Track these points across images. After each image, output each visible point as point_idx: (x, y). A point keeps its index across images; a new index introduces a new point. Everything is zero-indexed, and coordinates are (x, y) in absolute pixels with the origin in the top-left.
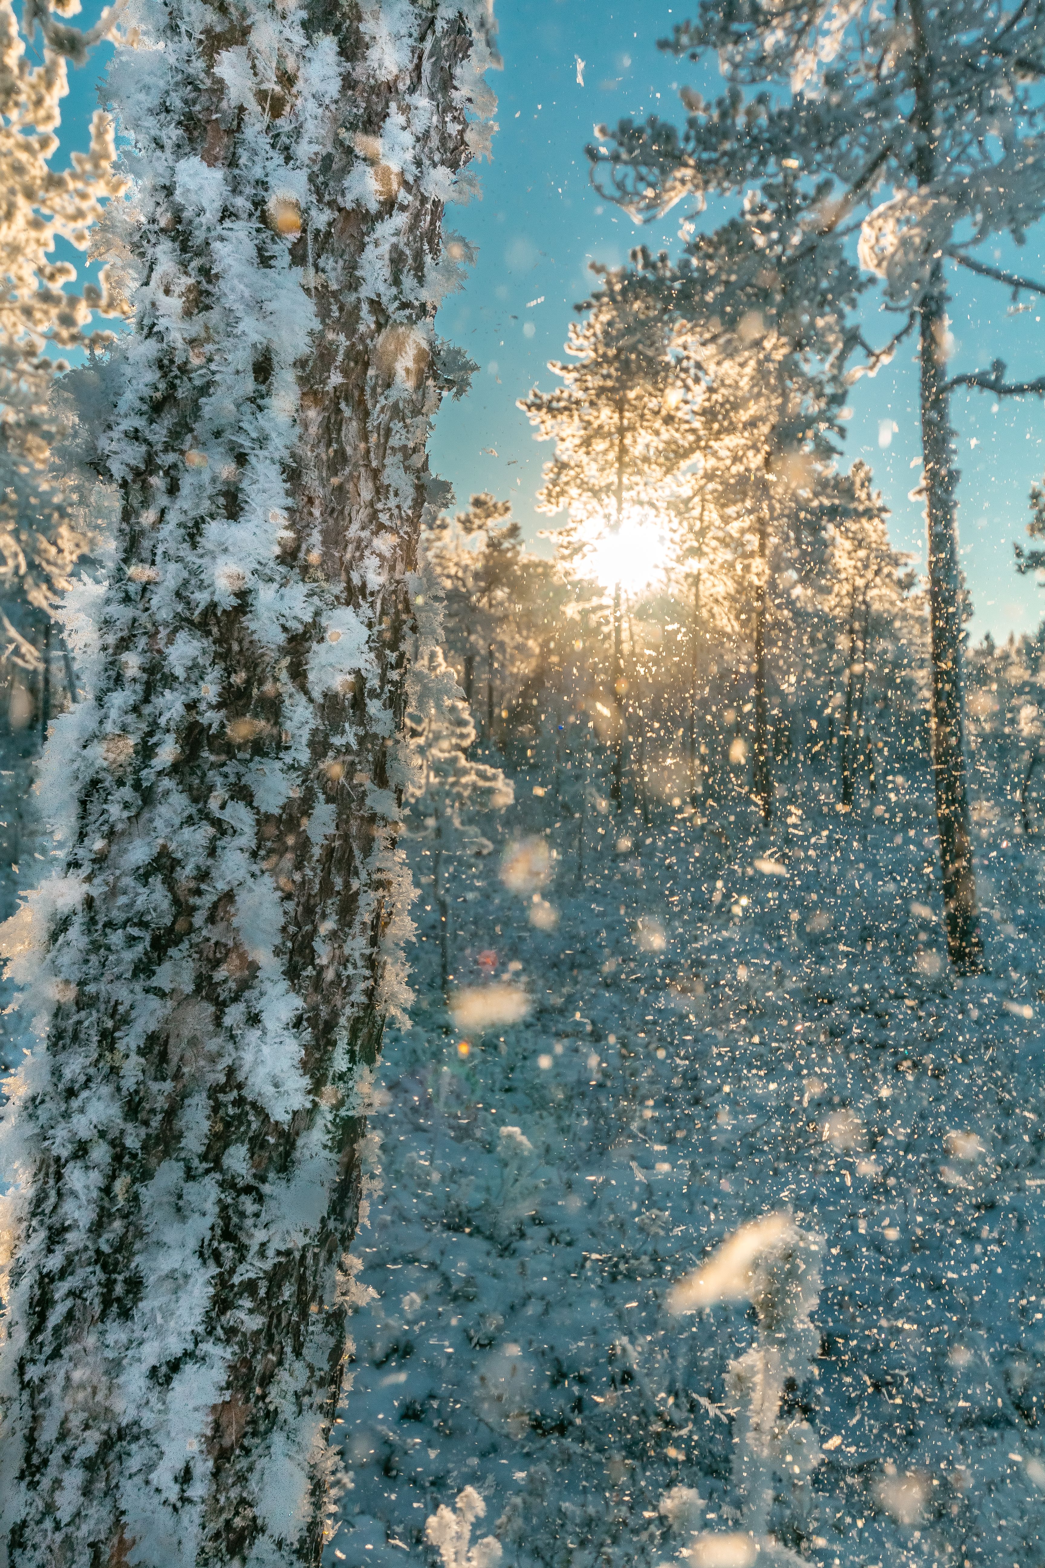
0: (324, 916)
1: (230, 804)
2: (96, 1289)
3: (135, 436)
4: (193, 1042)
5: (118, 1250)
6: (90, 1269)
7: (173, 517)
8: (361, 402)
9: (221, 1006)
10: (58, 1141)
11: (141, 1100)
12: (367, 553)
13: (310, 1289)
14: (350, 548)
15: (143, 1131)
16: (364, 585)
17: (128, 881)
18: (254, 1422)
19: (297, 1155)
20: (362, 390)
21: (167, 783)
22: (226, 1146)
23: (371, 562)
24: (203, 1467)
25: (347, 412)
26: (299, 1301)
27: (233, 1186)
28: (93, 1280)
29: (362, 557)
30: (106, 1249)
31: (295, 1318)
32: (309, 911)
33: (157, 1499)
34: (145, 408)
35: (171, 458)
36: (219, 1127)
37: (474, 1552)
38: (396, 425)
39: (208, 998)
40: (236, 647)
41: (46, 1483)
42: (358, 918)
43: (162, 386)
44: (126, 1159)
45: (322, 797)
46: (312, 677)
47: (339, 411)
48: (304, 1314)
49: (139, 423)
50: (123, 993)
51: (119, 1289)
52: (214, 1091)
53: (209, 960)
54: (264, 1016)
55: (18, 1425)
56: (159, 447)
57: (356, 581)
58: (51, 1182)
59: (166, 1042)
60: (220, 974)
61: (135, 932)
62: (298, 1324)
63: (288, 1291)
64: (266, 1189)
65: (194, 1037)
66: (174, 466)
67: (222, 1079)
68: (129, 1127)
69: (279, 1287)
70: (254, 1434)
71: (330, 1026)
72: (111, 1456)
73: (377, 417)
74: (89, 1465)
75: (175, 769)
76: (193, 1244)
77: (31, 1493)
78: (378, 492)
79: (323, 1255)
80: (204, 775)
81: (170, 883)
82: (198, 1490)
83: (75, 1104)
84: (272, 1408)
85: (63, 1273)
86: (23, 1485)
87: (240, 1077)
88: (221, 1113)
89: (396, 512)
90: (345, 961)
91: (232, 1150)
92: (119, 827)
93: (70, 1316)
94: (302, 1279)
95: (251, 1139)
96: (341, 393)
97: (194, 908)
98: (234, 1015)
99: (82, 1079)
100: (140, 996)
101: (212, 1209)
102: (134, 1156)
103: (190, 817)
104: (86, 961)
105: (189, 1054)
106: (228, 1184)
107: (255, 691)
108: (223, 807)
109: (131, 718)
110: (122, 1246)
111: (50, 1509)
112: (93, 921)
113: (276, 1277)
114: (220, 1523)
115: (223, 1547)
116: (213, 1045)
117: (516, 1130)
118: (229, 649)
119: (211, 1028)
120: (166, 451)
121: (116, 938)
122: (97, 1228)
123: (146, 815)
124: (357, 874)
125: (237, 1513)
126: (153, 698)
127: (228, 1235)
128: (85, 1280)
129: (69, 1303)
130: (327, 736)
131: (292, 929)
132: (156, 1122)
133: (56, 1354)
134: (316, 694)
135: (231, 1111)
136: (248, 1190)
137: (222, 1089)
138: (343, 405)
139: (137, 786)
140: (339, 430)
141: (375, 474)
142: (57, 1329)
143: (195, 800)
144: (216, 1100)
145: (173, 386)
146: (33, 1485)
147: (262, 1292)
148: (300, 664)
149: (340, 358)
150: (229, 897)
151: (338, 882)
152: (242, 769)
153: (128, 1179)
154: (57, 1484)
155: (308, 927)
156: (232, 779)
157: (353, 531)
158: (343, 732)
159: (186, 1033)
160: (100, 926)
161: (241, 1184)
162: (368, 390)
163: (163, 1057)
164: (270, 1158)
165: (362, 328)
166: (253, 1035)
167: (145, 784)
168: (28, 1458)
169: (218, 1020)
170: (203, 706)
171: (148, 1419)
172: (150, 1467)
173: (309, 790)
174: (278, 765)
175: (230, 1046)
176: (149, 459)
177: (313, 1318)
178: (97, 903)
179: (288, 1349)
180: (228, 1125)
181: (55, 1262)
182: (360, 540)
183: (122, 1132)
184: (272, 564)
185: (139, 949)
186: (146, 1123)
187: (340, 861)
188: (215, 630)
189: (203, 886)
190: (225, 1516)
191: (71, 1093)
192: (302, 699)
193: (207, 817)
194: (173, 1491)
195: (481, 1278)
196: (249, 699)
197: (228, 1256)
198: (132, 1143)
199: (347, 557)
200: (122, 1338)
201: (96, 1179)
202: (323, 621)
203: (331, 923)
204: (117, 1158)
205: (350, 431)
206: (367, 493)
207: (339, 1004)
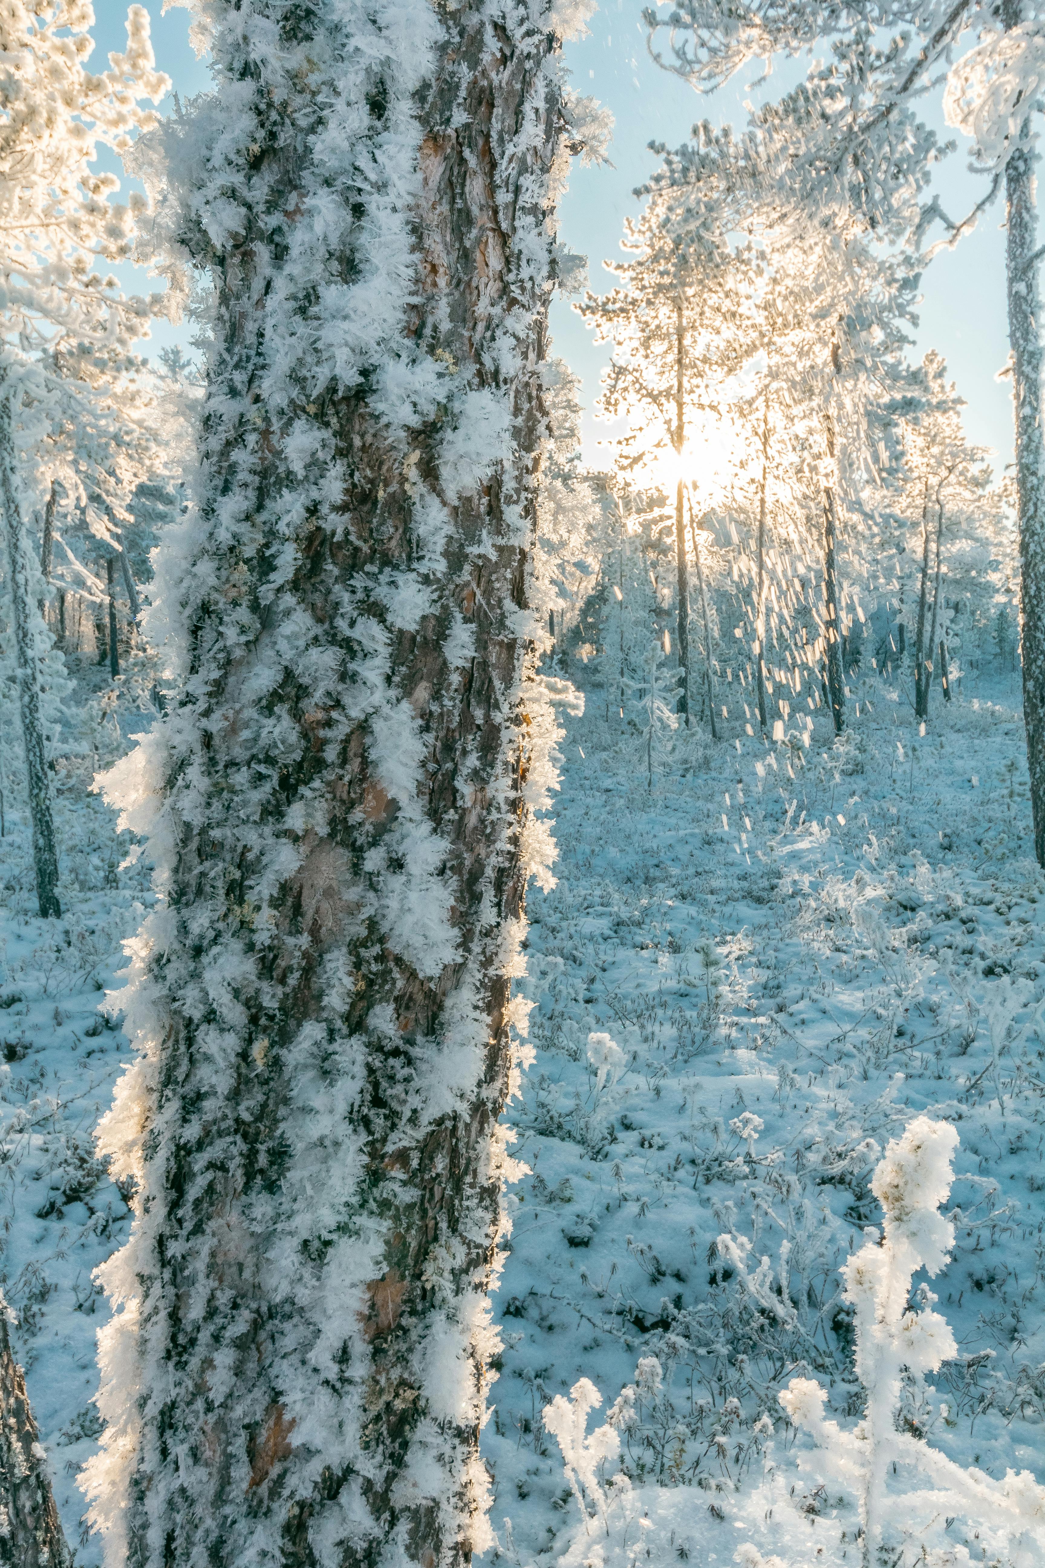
0: (465, 753)
1: (360, 620)
2: (238, 1160)
3: (232, 194)
4: (329, 893)
5: (259, 1118)
6: (229, 1139)
7: (282, 288)
8: (487, 151)
9: (358, 851)
10: (189, 1002)
11: (276, 957)
12: (499, 333)
13: (463, 1162)
14: (481, 327)
15: (280, 991)
16: (497, 372)
17: (250, 713)
18: (410, 1301)
19: (444, 1016)
20: (488, 136)
21: (289, 600)
22: (370, 1006)
23: (505, 343)
24: (360, 1348)
25: (472, 161)
26: (452, 1174)
27: (380, 1049)
28: (234, 1150)
29: (493, 339)
30: (246, 1117)
31: (448, 1192)
32: (448, 747)
33: (316, 1379)
34: (241, 161)
35: (274, 220)
36: (362, 985)
37: (590, 1440)
38: (527, 181)
39: (342, 843)
40: (357, 442)
41: (194, 1363)
42: (500, 757)
43: (261, 134)
44: (263, 1021)
45: (459, 616)
46: (445, 472)
47: (462, 161)
48: (458, 1189)
49: (238, 179)
50: (251, 837)
51: (263, 1160)
52: (355, 946)
53: (343, 801)
54: (409, 859)
55: (161, 1304)
56: (262, 207)
57: (489, 365)
58: (183, 1048)
59: (300, 893)
60: (357, 816)
61: (262, 769)
62: (452, 1198)
63: (441, 1164)
64: (415, 1052)
65: (330, 887)
66: (278, 230)
67: (364, 933)
68: (265, 985)
69: (432, 1159)
70: (413, 1313)
71: (475, 876)
72: (263, 1335)
73: (505, 169)
74: (241, 1344)
75: (295, 585)
76: (342, 1108)
77: (180, 1374)
78: (508, 262)
79: (475, 1126)
80: (329, 592)
81: (297, 714)
82: (359, 1370)
83: (205, 959)
84: (428, 1286)
85: (200, 1145)
86: (171, 1365)
87: (384, 928)
88: (364, 969)
89: (528, 285)
90: (488, 805)
91: (377, 1009)
92: (238, 653)
93: (210, 1189)
94: (454, 1153)
95: (396, 999)
96: (465, 138)
97: (325, 742)
98: (374, 860)
99: (211, 934)
100: (271, 840)
101: (360, 1071)
102: (271, 1018)
103: (316, 639)
104: (209, 805)
105: (325, 906)
106: (375, 1046)
107: (381, 494)
108: (352, 624)
109: (245, 527)
110: (262, 1113)
111: (201, 1389)
112: (212, 761)
113: (428, 1148)
114: (380, 1405)
115: (384, 1430)
116: (352, 894)
117: (606, 1036)
118: (351, 445)
119: (348, 876)
120: (268, 212)
121: (241, 778)
122: (235, 1096)
123: (265, 639)
124: (497, 707)
125: (397, 1395)
126: (267, 502)
127: (378, 1102)
128: (225, 1151)
129: (209, 1175)
130: (462, 546)
131: (432, 766)
132: (293, 980)
133: (198, 1230)
134: (451, 496)
135: (374, 967)
136: (396, 1053)
137: (364, 944)
138: (467, 153)
139: (255, 607)
140: (463, 185)
141: (504, 238)
142: (197, 1202)
143: (320, 620)
144: (358, 956)
145: (273, 136)
146: (181, 1366)
147: (415, 1163)
148: (432, 458)
149: (463, 93)
150: (363, 727)
151: (479, 714)
152: (371, 584)
153: (266, 1043)
154: (208, 1364)
155: (449, 765)
156: (360, 595)
157: (482, 308)
158: (480, 542)
159: (321, 882)
160: (220, 767)
161: (389, 1047)
162: (494, 135)
163: (297, 910)
164: (417, 1020)
165: (486, 58)
166: (396, 882)
167: (263, 603)
168: (174, 1338)
169: (356, 868)
170: (324, 509)
171: (303, 1296)
172: (306, 1346)
173: (445, 608)
174: (413, 576)
175: (371, 894)
176: (250, 224)
177: (468, 1191)
178: (216, 741)
179: (444, 1225)
180: (371, 983)
181: (192, 1132)
182: (490, 318)
183: (258, 991)
184: (398, 337)
185: (267, 787)
186: (283, 981)
187: (479, 693)
188: (334, 421)
189: (334, 714)
190: (386, 1398)
191: (198, 951)
192: (434, 501)
193: (334, 639)
194: (331, 1371)
195: (575, 1180)
196: (375, 502)
197: (379, 1123)
198: (270, 1002)
199: (477, 337)
200: (269, 1211)
201: (232, 1042)
202: (456, 406)
203: (473, 761)
204: (254, 1020)
205: (475, 187)
206: (496, 263)
207: (483, 855)
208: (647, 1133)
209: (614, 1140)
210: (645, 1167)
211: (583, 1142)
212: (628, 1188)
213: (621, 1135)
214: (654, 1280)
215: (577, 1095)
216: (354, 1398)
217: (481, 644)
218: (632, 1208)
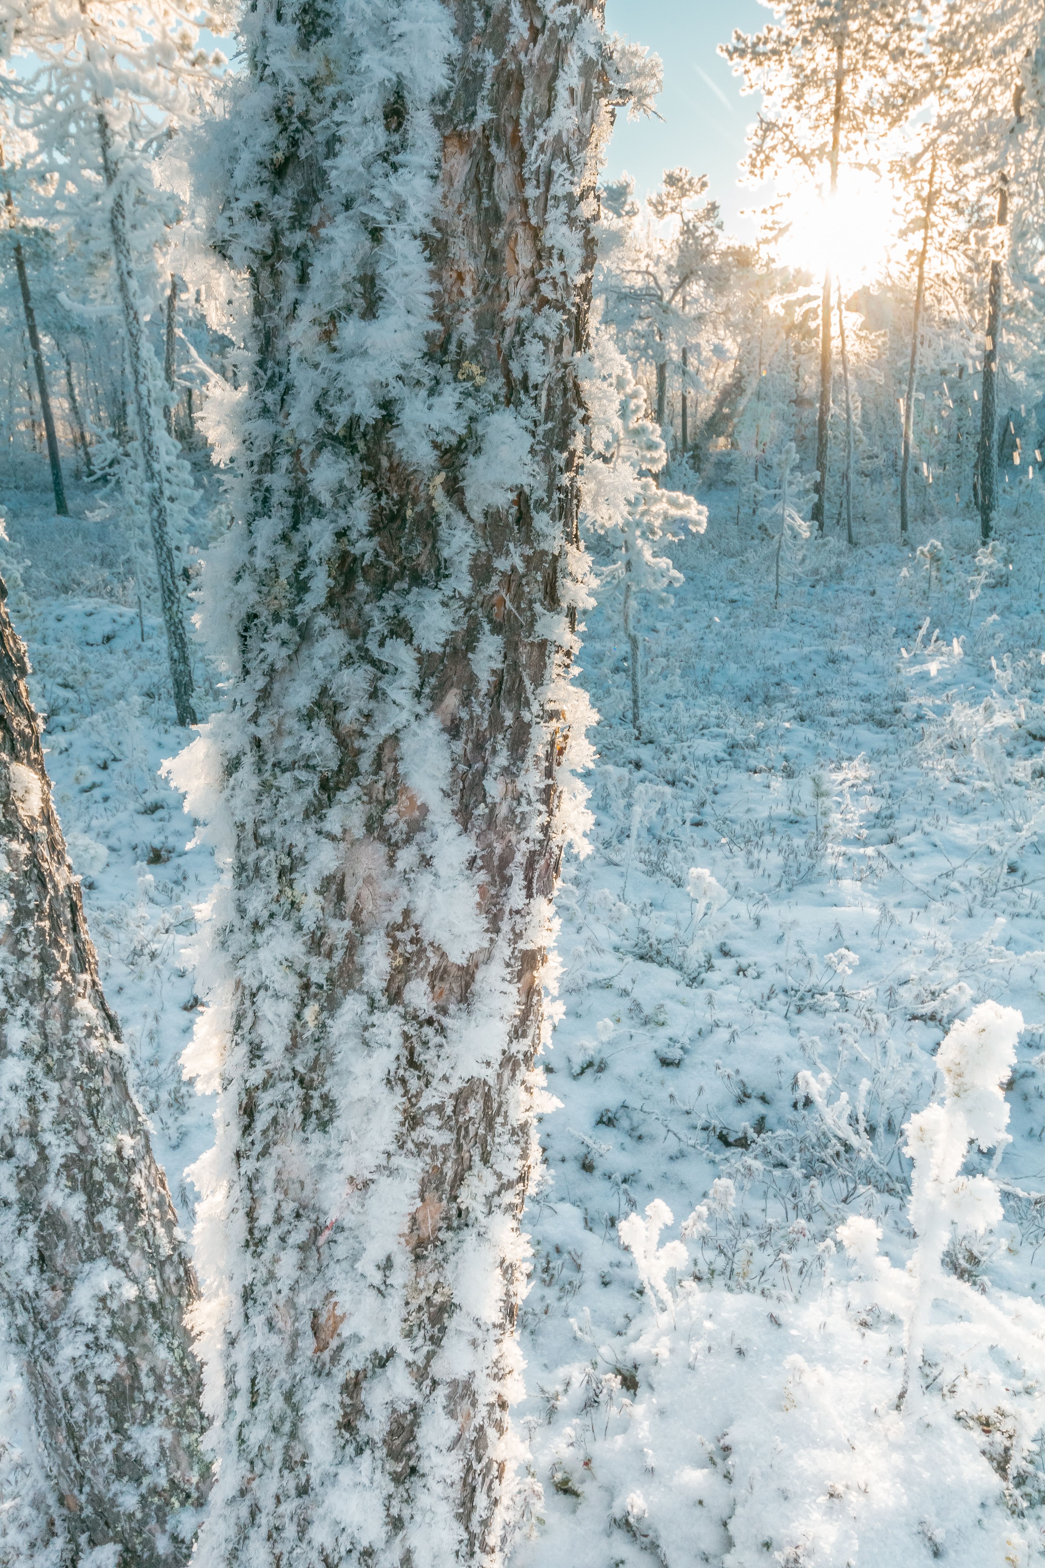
0: (494, 752)
1: (388, 642)
2: (296, 1102)
3: (257, 212)
4: (369, 880)
5: (312, 1069)
6: (288, 1084)
7: (305, 313)
8: (516, 140)
9: (394, 847)
10: (248, 972)
11: (323, 935)
12: (528, 336)
13: (495, 1105)
14: (509, 332)
15: (326, 965)
16: (526, 377)
17: (292, 723)
18: (447, 1218)
19: (475, 987)
20: (517, 123)
21: (322, 620)
22: (407, 980)
23: (535, 348)
24: (403, 1259)
25: (499, 154)
26: (485, 1114)
27: (415, 1017)
28: (293, 1094)
29: (522, 343)
30: (301, 1069)
31: (481, 1131)
32: (479, 747)
33: (363, 1284)
34: (265, 174)
35: (296, 238)
36: (400, 961)
37: (661, 1252)
38: (560, 167)
39: (380, 838)
40: (385, 463)
41: (267, 1256)
42: (530, 752)
43: (283, 144)
44: (313, 989)
45: (487, 627)
46: (469, 495)
47: (489, 156)
48: (490, 1127)
49: (260, 195)
50: (297, 838)
51: (316, 1104)
52: (393, 929)
53: (379, 801)
54: (435, 862)
55: (239, 1205)
56: (285, 224)
57: (517, 374)
58: (248, 1003)
59: (343, 881)
60: (390, 817)
61: (303, 775)
62: (485, 1136)
63: (474, 1109)
64: (446, 1021)
65: (370, 876)
66: (303, 247)
67: (400, 920)
68: (314, 960)
69: (466, 1104)
70: (449, 1228)
71: (506, 860)
72: (322, 1240)
73: (536, 160)
74: (302, 1248)
75: (332, 600)
76: (379, 1074)
77: (256, 1261)
78: (539, 257)
79: (507, 1074)
80: (360, 609)
81: (334, 726)
82: (400, 1277)
83: (260, 939)
84: (463, 1207)
85: (265, 1085)
86: (249, 1255)
87: (415, 918)
88: (400, 950)
89: (560, 280)
90: (518, 797)
91: (412, 985)
92: (279, 666)
93: (275, 1121)
94: (487, 1097)
95: (431, 974)
96: (493, 131)
97: (359, 752)
98: (407, 857)
99: (266, 914)
100: (313, 837)
101: (396, 1041)
102: (320, 987)
103: (349, 655)
104: (259, 801)
105: (365, 893)
106: (410, 1017)
107: (409, 513)
108: (382, 644)
109: (281, 549)
110: (314, 1066)
111: (272, 1276)
112: (261, 760)
113: (461, 1098)
114: (421, 1300)
115: (425, 1318)
116: (387, 886)
117: (706, 872)
118: (378, 466)
119: (386, 868)
120: (292, 228)
121: (285, 781)
122: (292, 1049)
123: (304, 652)
124: (527, 704)
125: (435, 1291)
126: (300, 526)
127: (412, 1064)
128: (285, 1094)
129: (273, 1112)
130: (489, 559)
131: (462, 767)
132: (338, 957)
133: (265, 1153)
134: (476, 513)
135: (410, 948)
136: (430, 1022)
137: (400, 928)
138: (493, 149)
139: (293, 621)
140: (491, 181)
141: (536, 234)
142: (264, 1132)
143: (353, 636)
144: (394, 938)
145: (294, 143)
146: (256, 1255)
147: (449, 1110)
148: (456, 480)
149: (487, 84)
150: (394, 738)
151: (509, 717)
152: (400, 601)
153: (317, 1007)
154: (275, 1260)
155: (478, 766)
156: (390, 612)
157: (512, 311)
158: (508, 553)
159: (362, 872)
160: (269, 766)
161: (423, 1017)
162: (523, 122)
163: (341, 895)
164: (451, 990)
165: (513, 39)
166: (425, 879)
167: (301, 621)
168: (251, 1231)
169: (391, 861)
170: (353, 535)
171: (349, 1220)
172: (354, 1258)
173: (474, 620)
174: (437, 597)
175: (404, 890)
176: (276, 237)
177: (499, 1129)
178: (265, 742)
179: (477, 1158)
180: (408, 960)
181: (257, 1076)
182: (519, 321)
183: (307, 966)
184: (418, 365)
185: (308, 792)
186: (329, 955)
187: (509, 692)
188: (361, 445)
189: (366, 730)
190: (427, 1294)
191: (257, 926)
192: (460, 520)
193: (366, 656)
194: (376, 1278)
195: (670, 1005)
196: (404, 520)
197: (414, 1084)
198: (317, 977)
199: (505, 344)
200: (322, 1149)
201: (286, 1009)
202: (479, 428)
203: (502, 760)
204: (306, 987)
205: (504, 181)
206: (526, 262)
207: (514, 840)
208: (744, 962)
209: (710, 967)
210: (739, 995)
211: (680, 968)
212: (722, 1015)
213: (717, 962)
214: (740, 1102)
215: (678, 923)
216: (395, 1300)
217: (511, 647)
218: (722, 1034)
